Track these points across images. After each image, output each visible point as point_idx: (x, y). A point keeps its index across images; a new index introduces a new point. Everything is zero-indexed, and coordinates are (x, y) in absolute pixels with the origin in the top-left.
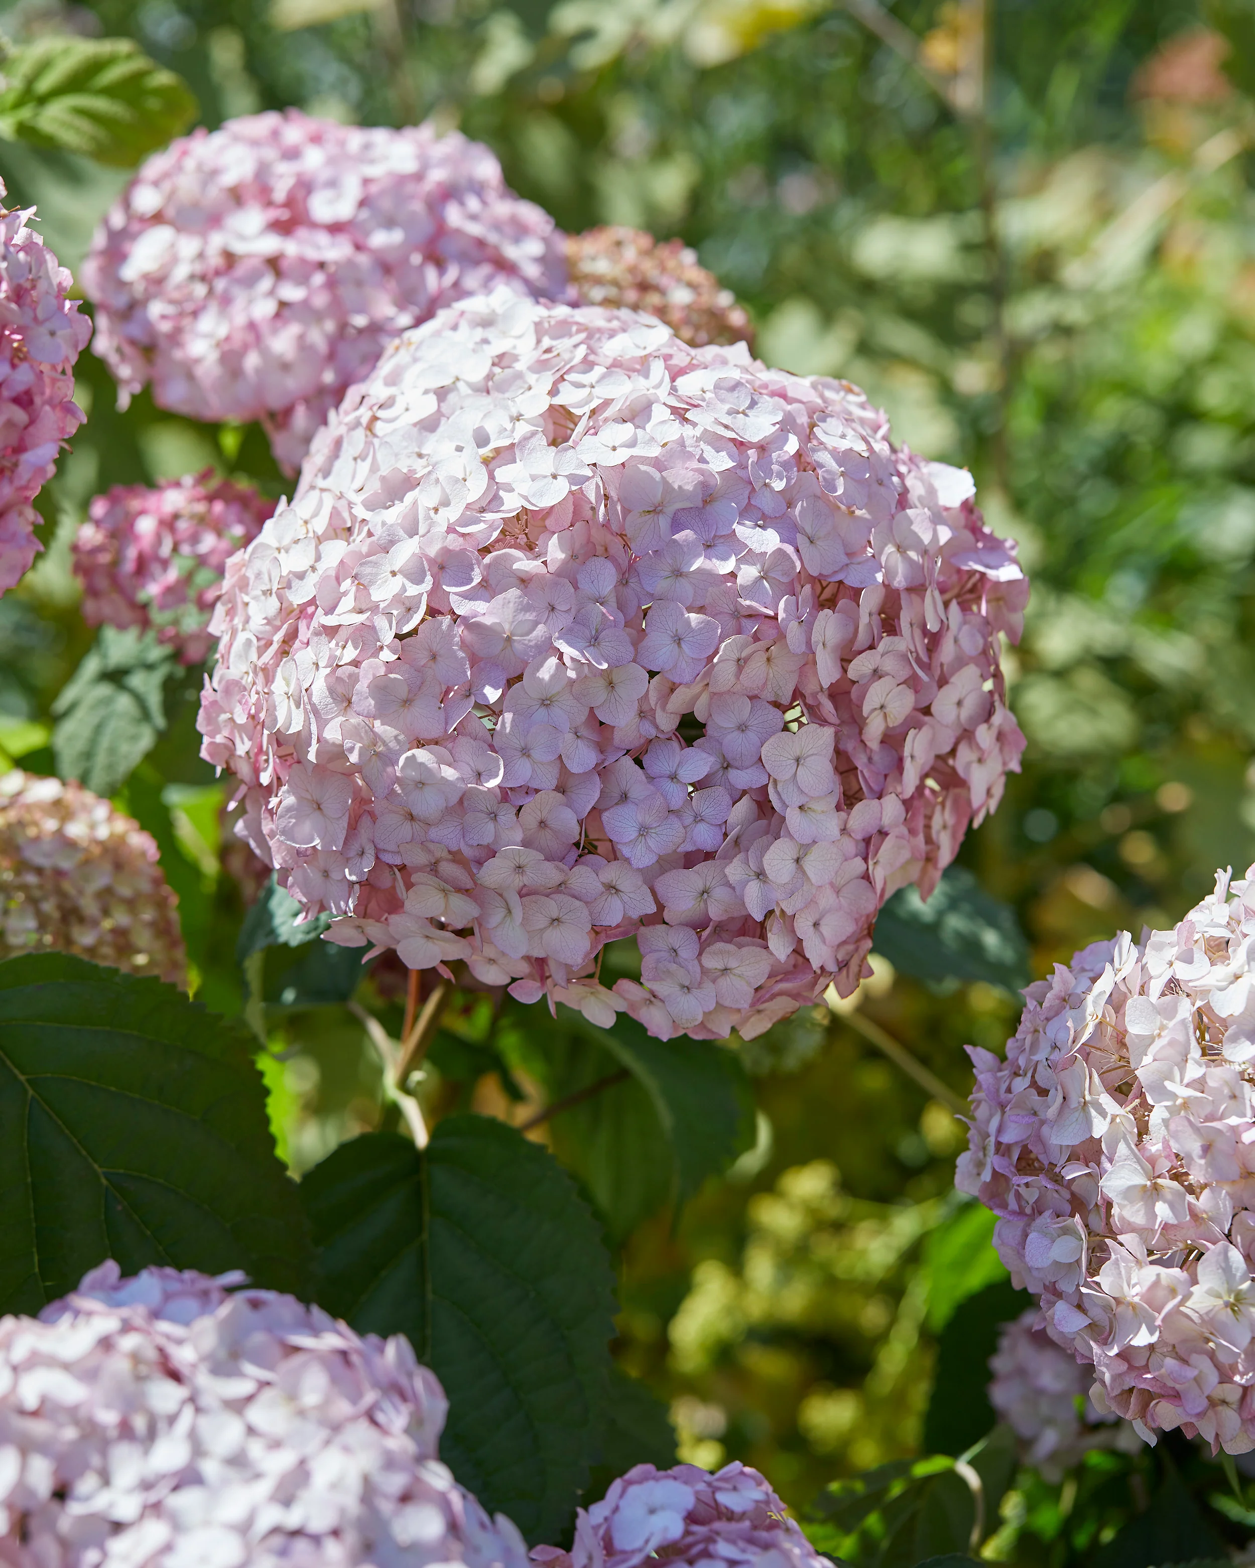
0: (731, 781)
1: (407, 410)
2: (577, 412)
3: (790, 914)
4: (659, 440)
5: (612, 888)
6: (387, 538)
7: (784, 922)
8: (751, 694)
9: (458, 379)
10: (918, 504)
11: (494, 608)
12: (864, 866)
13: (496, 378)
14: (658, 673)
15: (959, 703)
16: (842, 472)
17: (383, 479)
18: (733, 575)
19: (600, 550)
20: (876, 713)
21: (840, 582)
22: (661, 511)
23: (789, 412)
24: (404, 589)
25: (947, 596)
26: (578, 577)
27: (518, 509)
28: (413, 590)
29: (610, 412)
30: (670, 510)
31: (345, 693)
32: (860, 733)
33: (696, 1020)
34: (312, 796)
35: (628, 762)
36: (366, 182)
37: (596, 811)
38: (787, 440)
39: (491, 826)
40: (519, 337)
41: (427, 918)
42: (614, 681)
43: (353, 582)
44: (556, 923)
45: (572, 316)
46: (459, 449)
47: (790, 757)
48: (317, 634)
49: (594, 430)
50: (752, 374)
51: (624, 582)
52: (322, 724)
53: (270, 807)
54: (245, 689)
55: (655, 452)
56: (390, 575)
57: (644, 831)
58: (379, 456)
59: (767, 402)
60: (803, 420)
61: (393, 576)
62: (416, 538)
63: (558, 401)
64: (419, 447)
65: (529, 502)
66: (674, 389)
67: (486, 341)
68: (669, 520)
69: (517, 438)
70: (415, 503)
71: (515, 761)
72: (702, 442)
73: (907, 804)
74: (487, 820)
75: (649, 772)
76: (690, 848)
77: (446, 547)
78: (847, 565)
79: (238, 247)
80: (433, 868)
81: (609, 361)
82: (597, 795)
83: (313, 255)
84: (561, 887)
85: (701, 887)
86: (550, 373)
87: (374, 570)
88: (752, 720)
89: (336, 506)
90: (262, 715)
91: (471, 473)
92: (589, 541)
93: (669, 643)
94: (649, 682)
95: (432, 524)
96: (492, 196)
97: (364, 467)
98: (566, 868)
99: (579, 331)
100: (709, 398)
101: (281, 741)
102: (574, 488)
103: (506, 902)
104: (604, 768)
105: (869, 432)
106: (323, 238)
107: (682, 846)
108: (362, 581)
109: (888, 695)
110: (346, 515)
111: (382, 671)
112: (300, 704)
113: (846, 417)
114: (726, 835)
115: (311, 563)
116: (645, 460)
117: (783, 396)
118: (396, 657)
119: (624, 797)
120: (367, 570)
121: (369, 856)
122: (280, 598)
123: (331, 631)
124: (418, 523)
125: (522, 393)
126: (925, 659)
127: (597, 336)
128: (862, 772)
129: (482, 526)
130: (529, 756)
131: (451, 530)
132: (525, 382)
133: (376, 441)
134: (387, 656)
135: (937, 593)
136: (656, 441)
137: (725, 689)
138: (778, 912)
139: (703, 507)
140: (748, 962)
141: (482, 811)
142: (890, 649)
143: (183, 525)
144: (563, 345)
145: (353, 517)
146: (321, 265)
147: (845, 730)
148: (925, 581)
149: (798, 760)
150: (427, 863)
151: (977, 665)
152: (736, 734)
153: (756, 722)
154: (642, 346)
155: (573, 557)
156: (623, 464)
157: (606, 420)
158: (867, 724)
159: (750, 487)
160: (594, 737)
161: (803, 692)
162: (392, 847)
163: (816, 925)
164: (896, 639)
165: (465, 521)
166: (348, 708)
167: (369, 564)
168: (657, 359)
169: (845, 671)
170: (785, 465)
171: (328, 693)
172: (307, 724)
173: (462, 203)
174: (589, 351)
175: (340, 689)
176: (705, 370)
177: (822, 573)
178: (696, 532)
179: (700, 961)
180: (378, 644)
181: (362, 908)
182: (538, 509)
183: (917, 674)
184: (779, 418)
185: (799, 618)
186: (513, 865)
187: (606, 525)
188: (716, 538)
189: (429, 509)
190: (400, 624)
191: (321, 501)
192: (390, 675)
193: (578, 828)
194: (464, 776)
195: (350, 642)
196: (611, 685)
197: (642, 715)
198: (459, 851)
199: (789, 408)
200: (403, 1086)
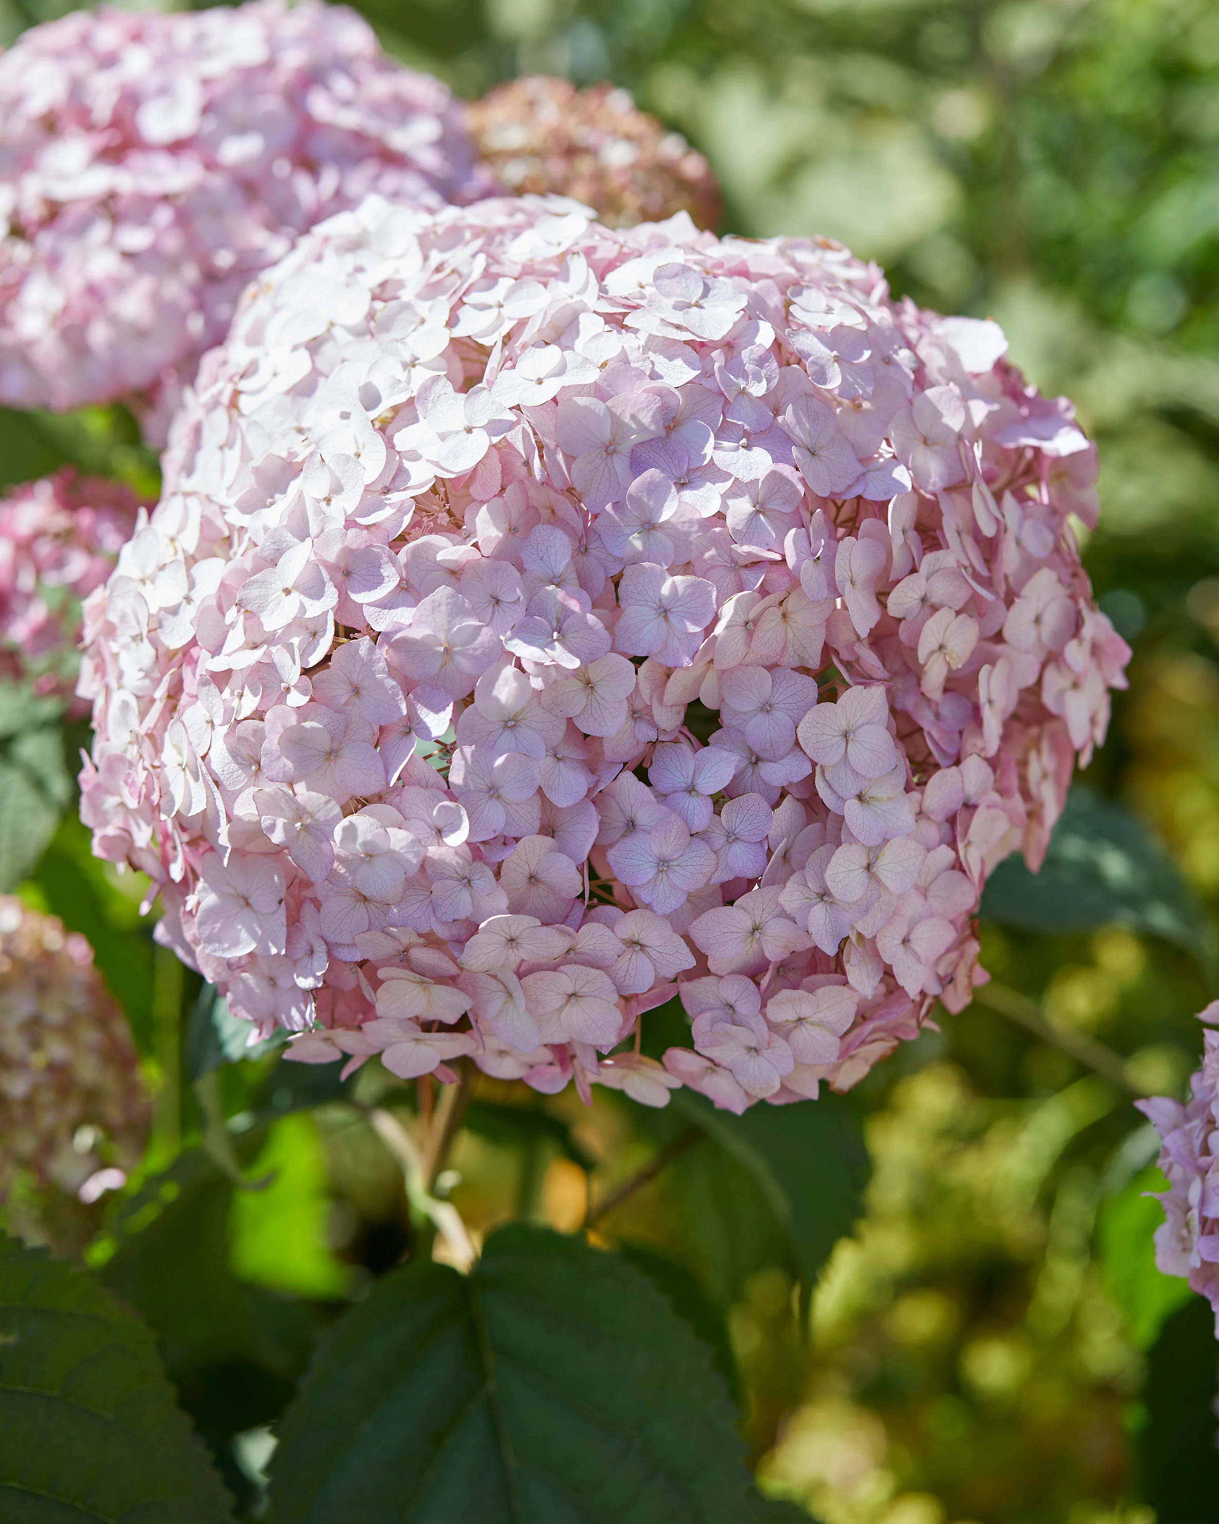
0: (764, 778)
1: (275, 374)
2: (486, 342)
3: (870, 937)
4: (595, 361)
5: (635, 944)
6: (272, 547)
7: (864, 947)
8: (768, 663)
9: (332, 324)
10: (942, 380)
11: (422, 615)
12: (951, 855)
13: (378, 316)
14: (646, 658)
15: (1038, 620)
16: (836, 356)
17: (257, 471)
18: (720, 516)
19: (545, 514)
20: (935, 656)
21: (859, 498)
22: (614, 451)
23: (755, 293)
24: (303, 609)
25: (997, 485)
26: (522, 555)
27: (430, 481)
28: (315, 609)
29: (527, 335)
30: (625, 447)
31: (252, 754)
32: (919, 684)
33: (773, 1087)
34: (235, 889)
35: (629, 779)
36: (206, 82)
37: (599, 849)
38: (757, 329)
39: (465, 895)
40: (401, 257)
41: (410, 1019)
42: (592, 679)
43: (239, 611)
44: (573, 1000)
45: (463, 218)
46: (345, 416)
47: (836, 734)
48: (204, 683)
49: (510, 362)
50: (700, 253)
51: (583, 549)
52: (230, 798)
53: (188, 908)
54: (131, 765)
55: (592, 376)
56: (283, 594)
57: (663, 864)
58: (249, 441)
59: (725, 284)
60: (775, 300)
61: (287, 595)
62: (309, 540)
63: (459, 332)
64: (298, 419)
65: (442, 468)
66: (603, 290)
67: (359, 269)
68: (627, 461)
69: (415, 388)
70: (301, 495)
71: (482, 807)
72: (650, 353)
73: (993, 763)
74: (460, 888)
75: (659, 788)
76: (726, 877)
77: (347, 547)
78: (863, 474)
79: (61, 191)
80: (404, 959)
81: (517, 270)
82: (596, 830)
83: (153, 186)
84: (570, 956)
85: (749, 925)
86: (443, 298)
87: (263, 591)
88: (777, 695)
89: (205, 513)
90: (155, 797)
91: (364, 446)
92: (528, 507)
93: (653, 617)
94: (637, 673)
95: (324, 519)
96: (364, 70)
97: (233, 456)
98: (571, 930)
99: (476, 236)
100: (651, 295)
101: (185, 825)
102: (496, 440)
103: (503, 984)
104: (600, 792)
105: (861, 296)
106: (162, 163)
107: (715, 875)
108: (249, 608)
109: (945, 631)
110: (220, 523)
111: (293, 720)
112: (198, 776)
113: (830, 285)
114: (770, 853)
115: (184, 592)
116: (580, 390)
117: (745, 273)
118: (308, 698)
119: (631, 826)
120: (253, 593)
121: (320, 955)
122: (155, 643)
123: (221, 679)
124: (308, 521)
125: (414, 330)
126: (984, 573)
127: (498, 238)
128: (929, 733)
129: (388, 512)
130: (499, 797)
131: (350, 524)
132: (416, 314)
133: (243, 422)
134: (297, 699)
135: (984, 488)
136: (591, 363)
137: (735, 663)
138: (853, 938)
139: (667, 436)
140: (825, 1006)
141: (450, 878)
142: (936, 568)
143: (44, 549)
144: (457, 257)
145: (230, 526)
146: (166, 198)
147: (899, 683)
148: (966, 475)
149: (845, 735)
150: (394, 952)
151: (1051, 567)
152: (760, 717)
153: (782, 698)
154: (556, 242)
155: (512, 530)
156: (554, 400)
157: (524, 347)
158: (925, 672)
159: (722, 399)
160: (579, 755)
161: (835, 646)
162: (345, 939)
163: (905, 941)
164: (940, 554)
165: (366, 509)
166: (259, 772)
167: (255, 586)
168: (576, 256)
169: (884, 606)
170: (761, 362)
171: (230, 758)
172: (211, 800)
173: (327, 88)
174: (490, 261)
175: (245, 751)
176: (638, 260)
177: (833, 490)
178: (663, 470)
179: (764, 1016)
180: (283, 685)
181: (327, 1015)
182: (453, 476)
183: (978, 594)
184: (744, 303)
185: (814, 555)
186: (504, 939)
187: (546, 483)
188: (691, 473)
189: (318, 501)
190: (304, 655)
191: (186, 508)
192: (303, 724)
193: (578, 877)
194: (421, 837)
195: (246, 686)
196: (589, 685)
197: (636, 715)
198: (431, 933)
199: (754, 287)
200: (434, 1191)
